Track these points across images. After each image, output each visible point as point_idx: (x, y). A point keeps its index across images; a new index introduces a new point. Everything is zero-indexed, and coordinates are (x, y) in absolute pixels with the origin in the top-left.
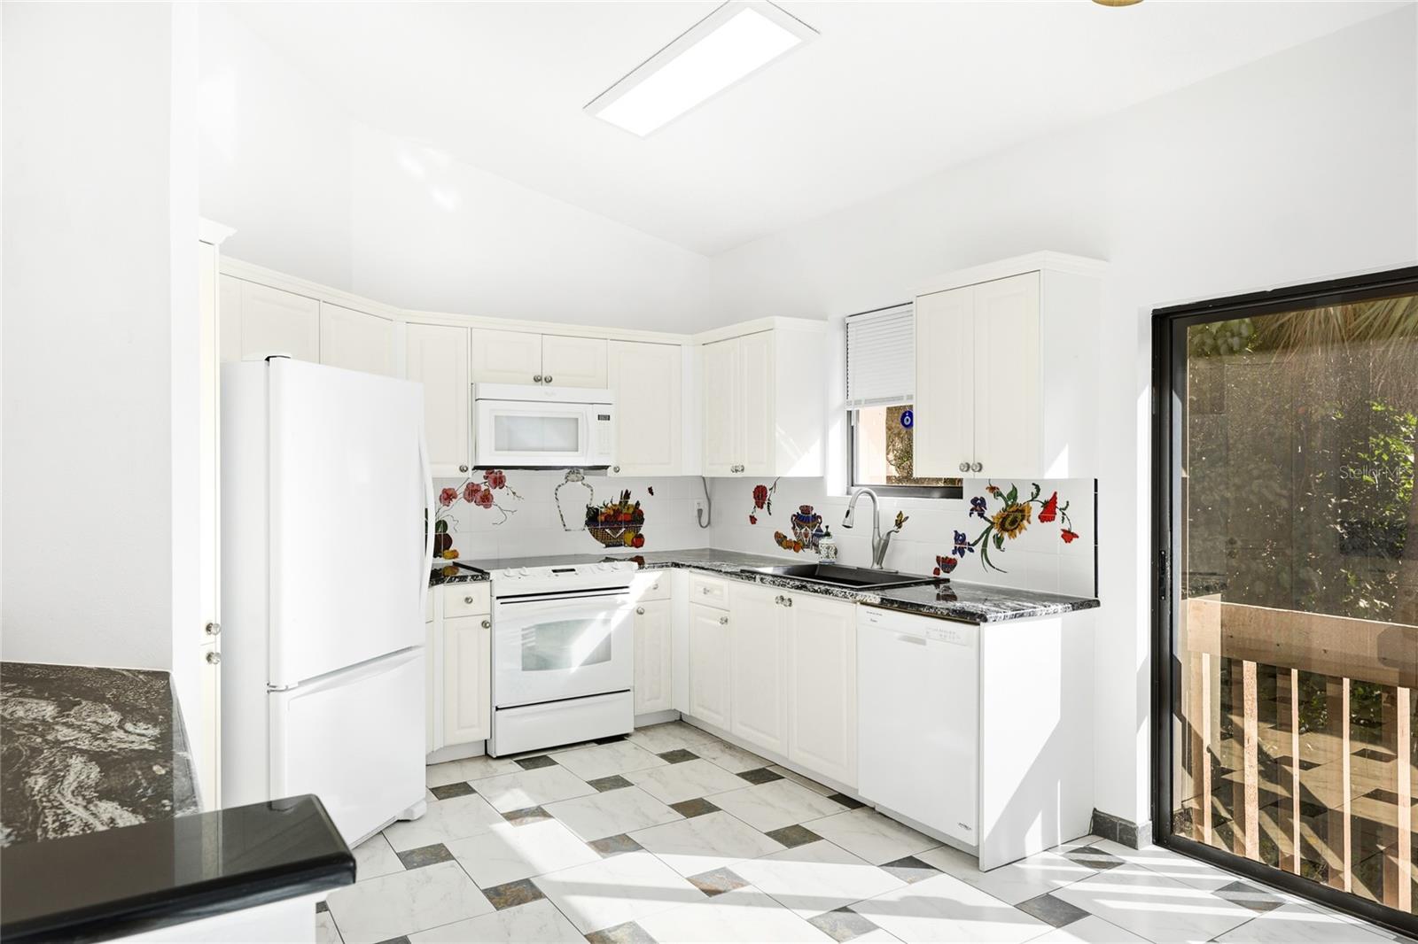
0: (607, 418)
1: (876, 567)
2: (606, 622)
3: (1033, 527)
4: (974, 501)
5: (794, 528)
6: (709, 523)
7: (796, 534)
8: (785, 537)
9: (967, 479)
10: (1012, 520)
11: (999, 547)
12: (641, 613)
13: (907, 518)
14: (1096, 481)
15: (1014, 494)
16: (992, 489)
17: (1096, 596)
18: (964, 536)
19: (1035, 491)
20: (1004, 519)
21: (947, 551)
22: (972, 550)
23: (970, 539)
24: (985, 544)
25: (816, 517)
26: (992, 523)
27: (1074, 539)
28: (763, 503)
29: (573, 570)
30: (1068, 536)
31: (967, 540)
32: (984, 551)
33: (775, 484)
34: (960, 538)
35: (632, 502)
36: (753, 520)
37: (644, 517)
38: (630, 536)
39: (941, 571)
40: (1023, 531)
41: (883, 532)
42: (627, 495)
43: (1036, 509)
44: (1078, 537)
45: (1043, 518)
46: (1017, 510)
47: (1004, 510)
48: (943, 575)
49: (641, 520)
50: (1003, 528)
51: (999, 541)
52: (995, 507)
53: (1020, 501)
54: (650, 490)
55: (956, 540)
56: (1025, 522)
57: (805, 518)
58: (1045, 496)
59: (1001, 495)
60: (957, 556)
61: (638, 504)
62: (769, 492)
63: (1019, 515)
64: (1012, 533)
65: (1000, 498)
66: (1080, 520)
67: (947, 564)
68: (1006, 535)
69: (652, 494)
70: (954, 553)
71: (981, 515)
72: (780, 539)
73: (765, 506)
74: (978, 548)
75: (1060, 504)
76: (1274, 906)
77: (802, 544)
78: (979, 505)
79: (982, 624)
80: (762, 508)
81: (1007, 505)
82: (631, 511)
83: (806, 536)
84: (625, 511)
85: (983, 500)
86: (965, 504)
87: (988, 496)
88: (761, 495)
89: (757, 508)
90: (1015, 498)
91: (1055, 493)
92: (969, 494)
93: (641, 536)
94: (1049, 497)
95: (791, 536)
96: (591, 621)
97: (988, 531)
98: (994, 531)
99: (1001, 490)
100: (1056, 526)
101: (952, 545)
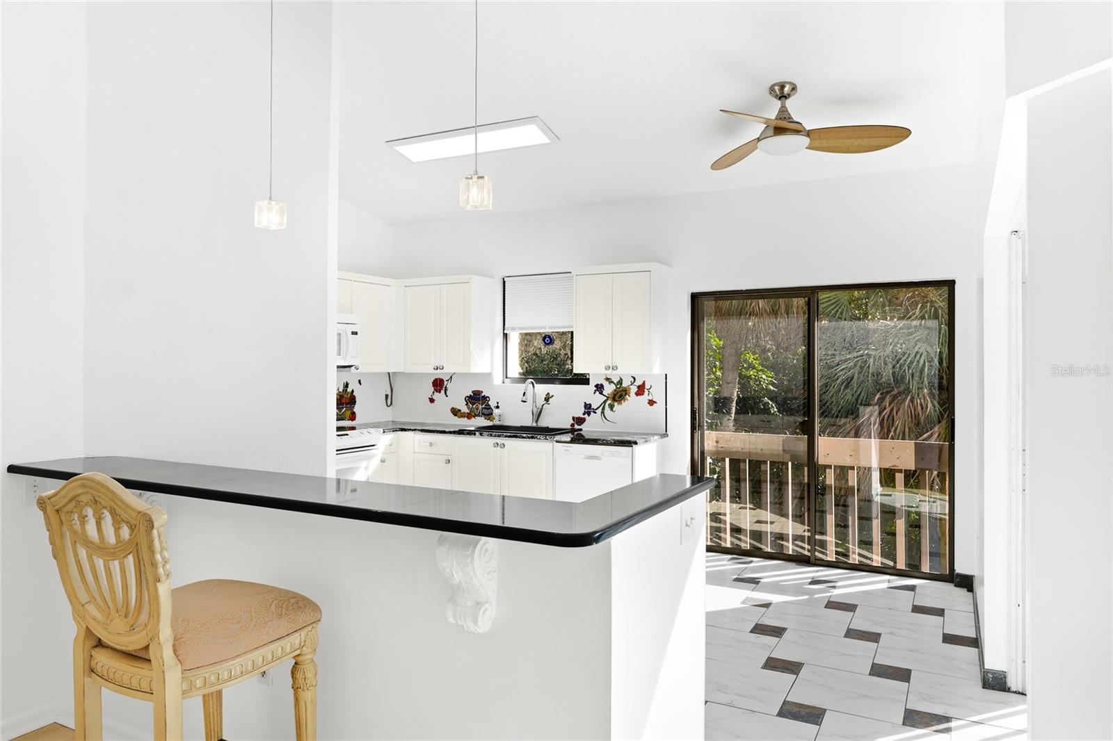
0: (356, 333)
1: (534, 425)
2: (367, 468)
3: (632, 398)
4: (597, 386)
5: (467, 404)
6: (391, 404)
7: (468, 408)
8: (460, 410)
9: (592, 374)
10: (620, 395)
11: (612, 410)
12: (384, 462)
13: (553, 396)
14: (666, 375)
15: (620, 382)
16: (608, 379)
17: (666, 431)
18: (590, 405)
19: (633, 380)
20: (615, 395)
21: (579, 413)
22: (595, 413)
23: (594, 406)
24: (603, 409)
25: (485, 398)
26: (608, 398)
27: (655, 404)
28: (442, 389)
29: (347, 435)
30: (651, 403)
31: (592, 407)
32: (603, 412)
33: (451, 377)
34: (588, 407)
35: (349, 390)
36: (432, 400)
37: (357, 400)
38: (349, 413)
39: (576, 425)
40: (626, 401)
41: (539, 405)
42: (347, 385)
43: (634, 389)
44: (656, 403)
45: (638, 394)
46: (623, 391)
47: (615, 390)
48: (576, 427)
49: (354, 402)
50: (614, 399)
51: (611, 407)
52: (609, 389)
53: (624, 385)
54: (360, 381)
55: (585, 407)
56: (627, 396)
57: (476, 398)
58: (639, 382)
59: (613, 382)
60: (586, 416)
61: (353, 391)
62: (446, 383)
63: (624, 393)
64: (619, 402)
65: (612, 384)
66: (658, 395)
67: (580, 421)
68: (616, 404)
69: (360, 384)
70: (584, 414)
71: (601, 393)
72: (455, 412)
73: (443, 392)
74: (599, 411)
75: (647, 386)
76: (751, 562)
77: (473, 414)
78: (599, 388)
79: (634, 446)
80: (440, 392)
81: (617, 388)
82: (349, 395)
83: (477, 409)
84: (345, 396)
85: (602, 386)
86: (592, 387)
87: (606, 384)
88: (438, 385)
89: (435, 393)
90: (621, 384)
91: (644, 382)
92: (593, 382)
93: (354, 413)
94: (641, 383)
95: (465, 409)
96: (359, 468)
97: (605, 402)
98: (609, 402)
99: (613, 380)
100: (645, 398)
101: (583, 410)
